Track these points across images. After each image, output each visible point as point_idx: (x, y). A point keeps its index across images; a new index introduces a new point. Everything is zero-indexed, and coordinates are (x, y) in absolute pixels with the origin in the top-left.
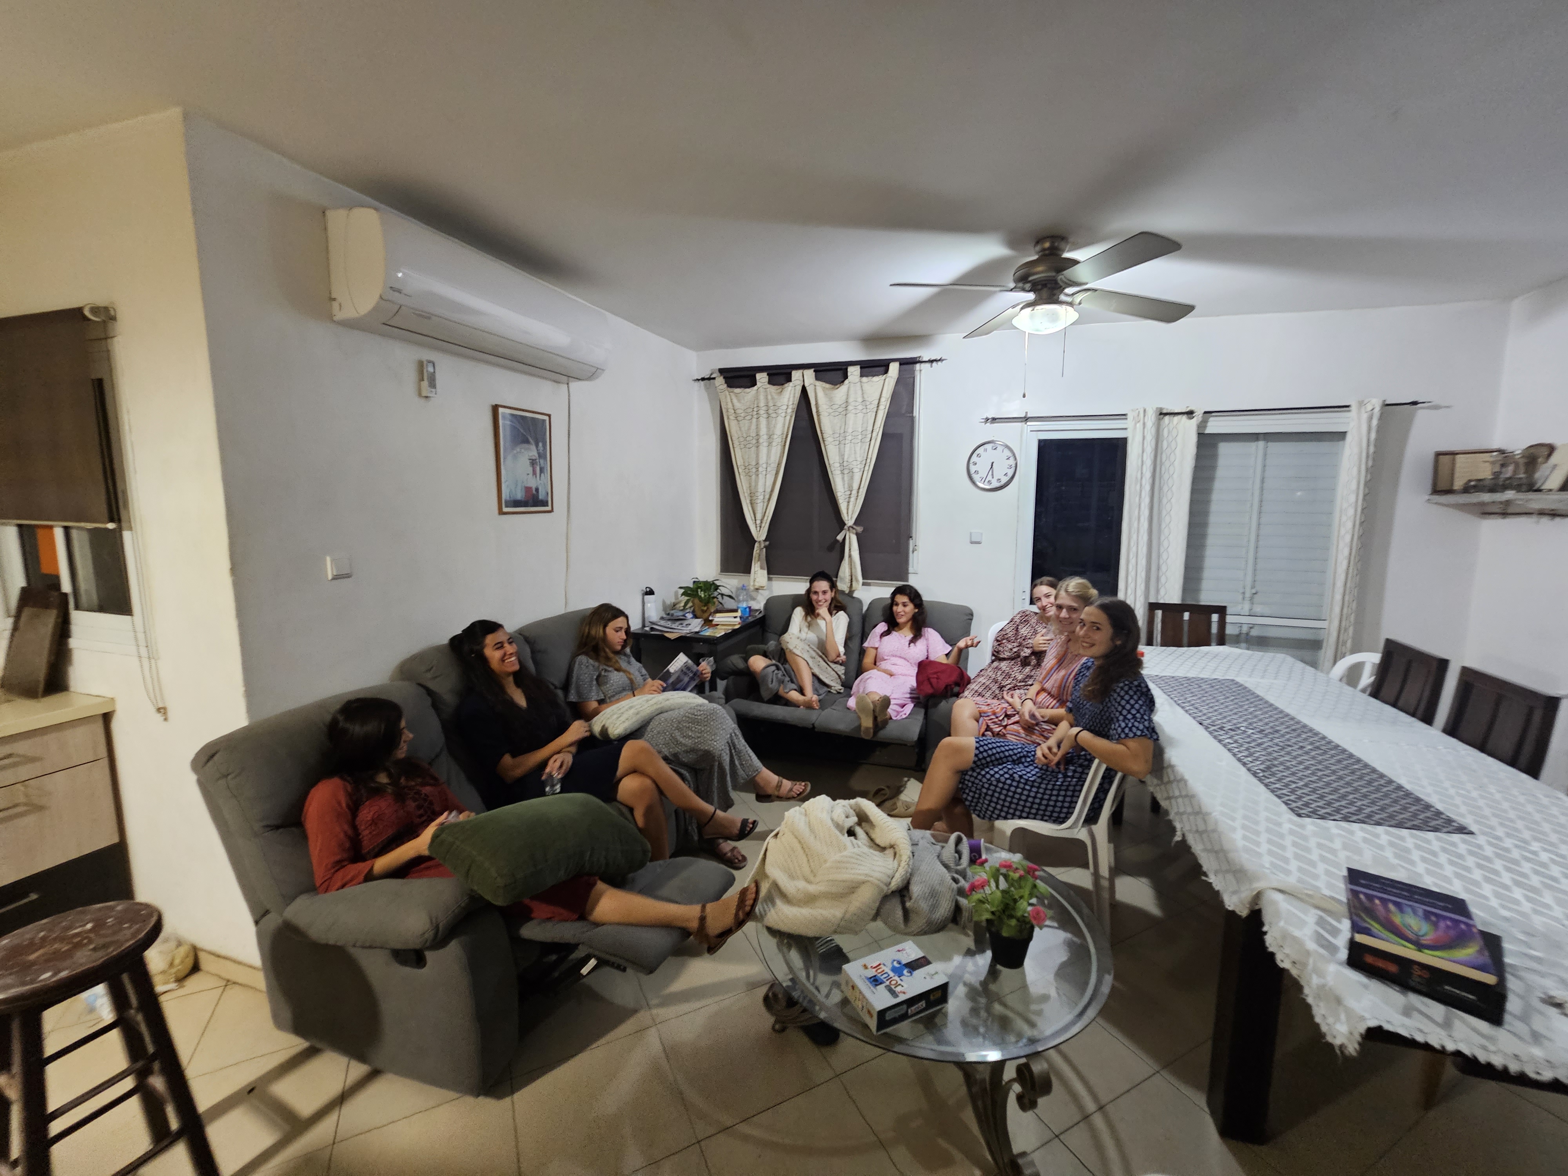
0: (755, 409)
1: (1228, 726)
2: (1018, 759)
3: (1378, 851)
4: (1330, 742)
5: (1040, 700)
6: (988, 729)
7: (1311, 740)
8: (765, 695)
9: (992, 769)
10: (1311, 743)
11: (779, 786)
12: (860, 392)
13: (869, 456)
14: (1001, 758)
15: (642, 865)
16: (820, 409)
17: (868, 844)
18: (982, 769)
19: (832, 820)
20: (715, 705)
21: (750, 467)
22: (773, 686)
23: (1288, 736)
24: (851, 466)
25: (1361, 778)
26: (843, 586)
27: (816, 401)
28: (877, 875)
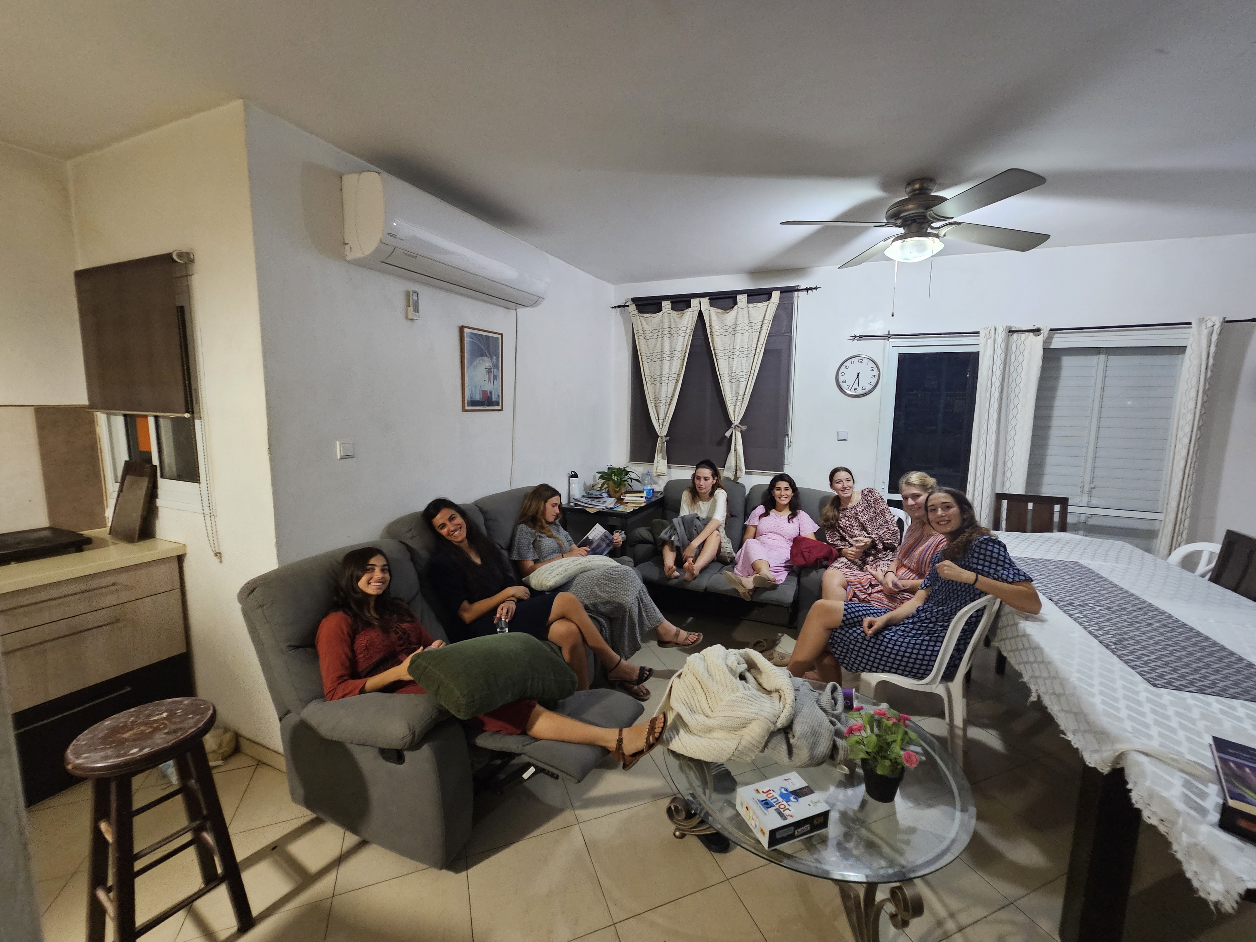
0: (661, 330)
1: (1077, 603)
3: (1237, 723)
4: (1177, 621)
5: (901, 573)
6: (855, 595)
7: (1158, 618)
10: (1159, 621)
11: (677, 635)
12: (746, 315)
13: (753, 369)
15: (570, 693)
16: (714, 330)
17: (756, 687)
19: (727, 666)
20: (627, 567)
21: (656, 377)
23: (1135, 614)
24: (738, 377)
25: (1211, 654)
27: (710, 323)
28: (765, 714)
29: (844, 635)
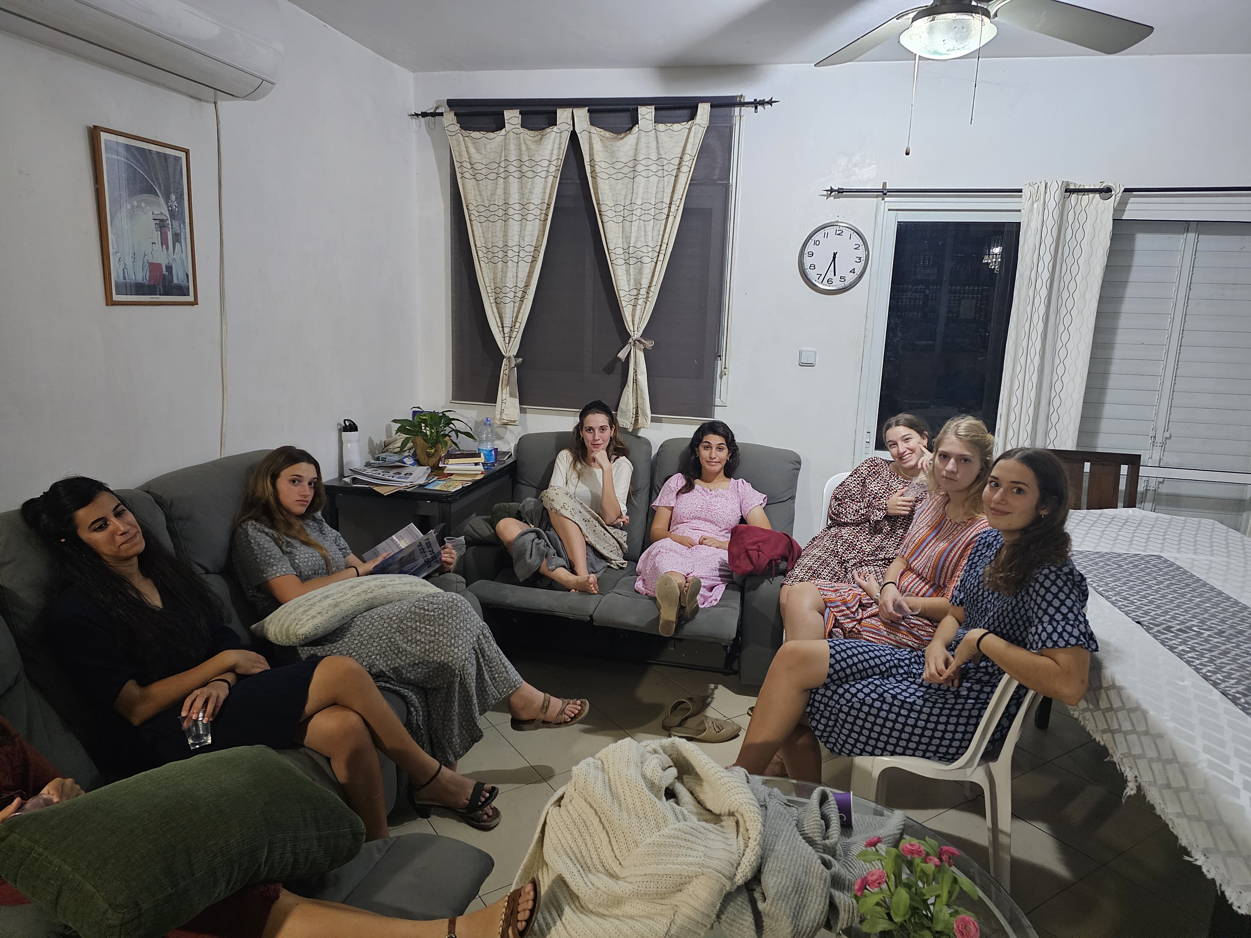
0: (502, 164)
1: (1175, 626)
2: (887, 671)
5: (906, 584)
6: (837, 624)
8: (521, 573)
9: (854, 686)
11: (545, 707)
12: (653, 145)
13: (665, 240)
14: (865, 669)
16: (598, 169)
17: (695, 810)
18: (840, 686)
19: (644, 777)
21: (496, 250)
22: (533, 560)
24: (640, 254)
26: (625, 421)
27: (591, 155)
28: (715, 864)
29: (831, 698)
